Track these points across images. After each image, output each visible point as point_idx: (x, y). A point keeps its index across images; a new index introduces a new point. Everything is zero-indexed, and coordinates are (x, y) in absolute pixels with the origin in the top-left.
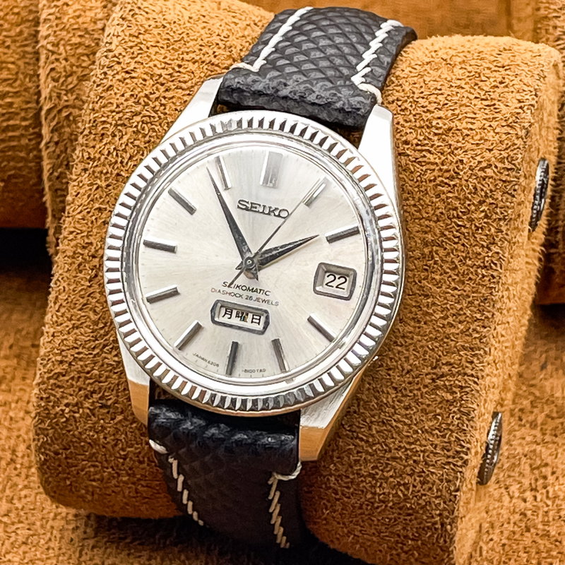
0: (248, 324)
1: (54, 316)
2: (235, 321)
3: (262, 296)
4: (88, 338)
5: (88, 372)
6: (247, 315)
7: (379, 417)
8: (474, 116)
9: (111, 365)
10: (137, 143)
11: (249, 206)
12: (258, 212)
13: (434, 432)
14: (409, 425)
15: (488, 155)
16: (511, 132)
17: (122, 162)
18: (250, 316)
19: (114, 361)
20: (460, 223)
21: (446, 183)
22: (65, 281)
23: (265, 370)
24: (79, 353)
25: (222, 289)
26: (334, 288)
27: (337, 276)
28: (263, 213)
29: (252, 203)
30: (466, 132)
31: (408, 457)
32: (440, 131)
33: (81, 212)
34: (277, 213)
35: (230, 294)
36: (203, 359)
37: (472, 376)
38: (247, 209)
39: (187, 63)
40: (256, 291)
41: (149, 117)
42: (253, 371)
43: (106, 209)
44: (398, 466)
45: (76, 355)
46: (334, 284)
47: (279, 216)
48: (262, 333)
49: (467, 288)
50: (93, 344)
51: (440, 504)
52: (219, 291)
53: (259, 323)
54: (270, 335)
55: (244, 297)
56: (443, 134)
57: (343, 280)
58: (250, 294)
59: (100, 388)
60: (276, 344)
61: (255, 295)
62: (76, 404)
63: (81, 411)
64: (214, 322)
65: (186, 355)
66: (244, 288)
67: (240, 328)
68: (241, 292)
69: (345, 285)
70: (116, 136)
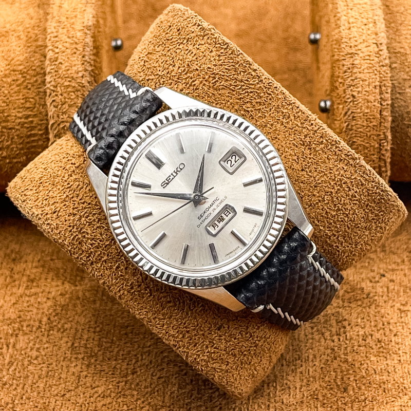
0: (227, 219)
1: (157, 326)
2: (221, 225)
3: (218, 202)
4: (180, 314)
5: (198, 325)
6: (221, 216)
8: (188, 51)
9: (201, 310)
10: (95, 227)
11: (166, 182)
12: (172, 179)
17: (100, 241)
18: (223, 215)
19: (200, 307)
22: (143, 309)
23: (256, 224)
24: (185, 324)
25: (200, 221)
26: (235, 164)
27: (230, 159)
28: (175, 176)
29: (166, 180)
32: (187, 70)
33: (112, 278)
34: (179, 169)
35: (206, 219)
36: (230, 253)
38: (167, 184)
39: (69, 180)
40: (213, 204)
41: (86, 213)
42: (253, 230)
43: (119, 264)
45: (185, 326)
46: (233, 162)
48: (236, 213)
50: (185, 314)
52: (201, 223)
53: (230, 213)
54: (239, 210)
55: (212, 212)
57: (234, 157)
58: (212, 208)
59: (209, 324)
60: (247, 210)
61: (214, 206)
62: (210, 342)
63: (214, 342)
64: (215, 236)
65: (223, 260)
66: (207, 210)
67: (227, 224)
68: (208, 212)
69: (237, 158)
70: (85, 236)
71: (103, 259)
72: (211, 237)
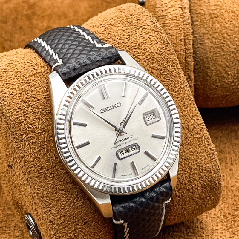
0: (131, 153)
1: (46, 203)
2: (126, 154)
3: (131, 139)
4: (66, 201)
5: (73, 215)
6: (129, 149)
7: (182, 159)
8: (141, 35)
9: (80, 205)
10: (36, 117)
11: (105, 110)
12: (110, 110)
13: (201, 152)
14: (193, 155)
15: (158, 45)
16: (158, 33)
17: (36, 128)
18: (130, 149)
19: (81, 203)
20: (166, 74)
21: (153, 63)
22: (41, 187)
23: (149, 164)
24: (65, 210)
25: (115, 146)
26: (151, 120)
27: (149, 115)
28: (111, 109)
29: (105, 108)
30: (144, 42)
31: (199, 166)
32: (137, 47)
33: (31, 157)
34: (116, 106)
35: (119, 146)
36: (125, 175)
37: (201, 124)
38: (105, 111)
39: (29, 78)
40: (127, 138)
41: (34, 105)
42: (145, 167)
43: (41, 149)
44: (197, 172)
45: (65, 211)
46: (150, 118)
47: (118, 106)
48: (139, 152)
49: (181, 95)
50: (69, 203)
51: (216, 176)
52: (115, 147)
53: (135, 150)
54: (143, 150)
55: (125, 143)
56: (138, 47)
57: (152, 115)
58: (126, 141)
59: (81, 217)
60: (147, 153)
61: (128, 140)
62: (75, 230)
63: (77, 231)
64: (120, 159)
65: (118, 178)
66: (122, 140)
67: (131, 155)
68: (122, 142)
69: (154, 117)
70: (27, 120)
71: (32, 141)
72: (118, 159)
